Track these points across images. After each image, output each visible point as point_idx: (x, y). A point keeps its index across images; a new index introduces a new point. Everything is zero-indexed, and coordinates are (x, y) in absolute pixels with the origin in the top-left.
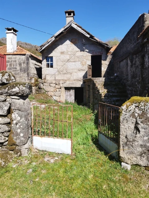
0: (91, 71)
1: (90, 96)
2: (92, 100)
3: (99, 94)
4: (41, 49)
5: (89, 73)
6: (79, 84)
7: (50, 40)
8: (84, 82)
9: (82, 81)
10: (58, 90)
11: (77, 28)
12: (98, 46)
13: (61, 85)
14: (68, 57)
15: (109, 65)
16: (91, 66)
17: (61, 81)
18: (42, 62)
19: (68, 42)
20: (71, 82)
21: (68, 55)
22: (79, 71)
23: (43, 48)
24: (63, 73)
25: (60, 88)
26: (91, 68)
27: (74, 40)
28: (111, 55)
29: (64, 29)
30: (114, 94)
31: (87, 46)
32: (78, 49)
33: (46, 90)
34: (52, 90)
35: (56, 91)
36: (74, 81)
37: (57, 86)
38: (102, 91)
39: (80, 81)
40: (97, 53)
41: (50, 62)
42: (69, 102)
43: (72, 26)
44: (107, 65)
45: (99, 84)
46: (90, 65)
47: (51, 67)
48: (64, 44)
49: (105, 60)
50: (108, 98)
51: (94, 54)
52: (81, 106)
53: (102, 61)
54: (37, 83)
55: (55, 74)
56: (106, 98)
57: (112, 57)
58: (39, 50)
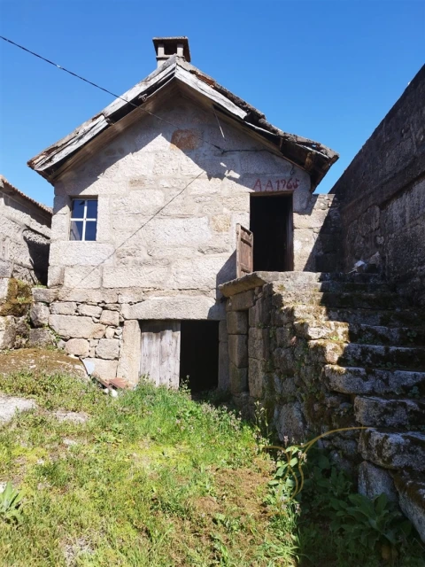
0: (249, 251)
1: (251, 361)
2: (258, 380)
3: (307, 346)
4: (50, 160)
5: (242, 261)
6: (200, 308)
7: (87, 128)
8: (222, 299)
9: (214, 294)
10: (110, 331)
11: (196, 84)
12: (278, 160)
13: (126, 311)
14: (158, 199)
15: (323, 231)
16: (249, 234)
17: (127, 292)
18: (54, 219)
19: (160, 143)
20: (167, 298)
21: (157, 192)
22: (201, 254)
23: (57, 159)
24: (136, 262)
25: (122, 324)
26: (252, 243)
27: (185, 136)
28: (330, 193)
29: (146, 87)
30: (393, 348)
31: (236, 156)
32: (197, 170)
33: (61, 333)
34: (85, 332)
35: (101, 334)
36: (179, 296)
37: (108, 317)
38: (324, 332)
39: (204, 293)
40: (275, 185)
41: (85, 220)
42: (157, 385)
43: (176, 75)
44: (317, 230)
45: (298, 298)
46: (248, 228)
47: (86, 239)
48: (144, 149)
49: (307, 210)
50: (369, 372)
51: (264, 189)
52: (205, 407)
53: (296, 216)
54: (20, 300)
55: (100, 267)
56: (356, 374)
57: (333, 201)
58: (39, 164)
